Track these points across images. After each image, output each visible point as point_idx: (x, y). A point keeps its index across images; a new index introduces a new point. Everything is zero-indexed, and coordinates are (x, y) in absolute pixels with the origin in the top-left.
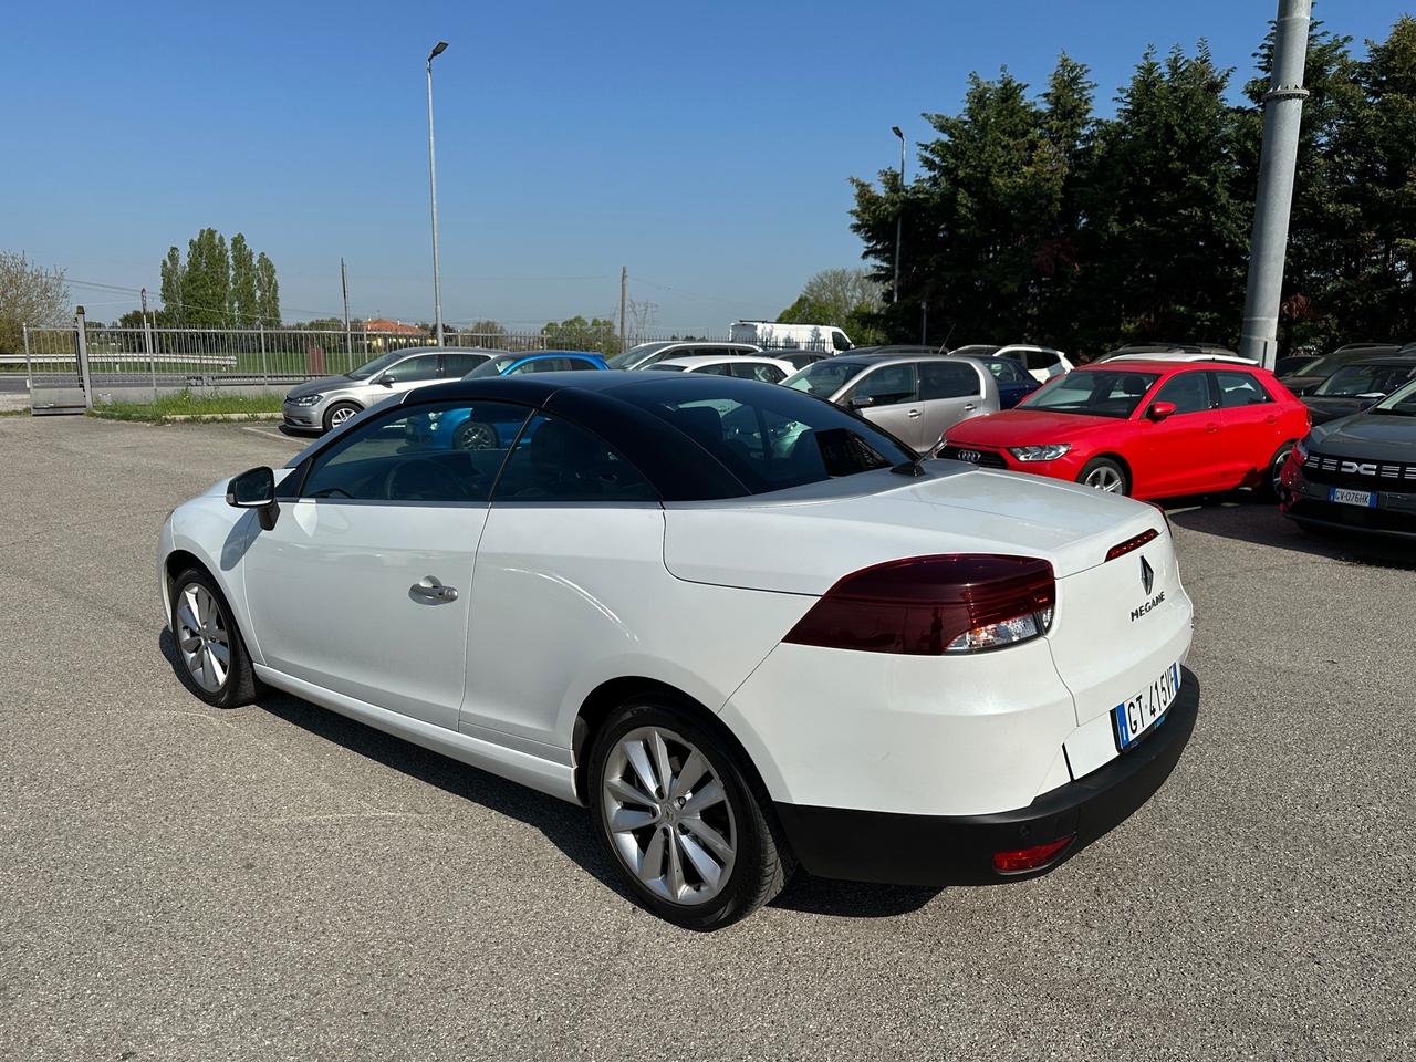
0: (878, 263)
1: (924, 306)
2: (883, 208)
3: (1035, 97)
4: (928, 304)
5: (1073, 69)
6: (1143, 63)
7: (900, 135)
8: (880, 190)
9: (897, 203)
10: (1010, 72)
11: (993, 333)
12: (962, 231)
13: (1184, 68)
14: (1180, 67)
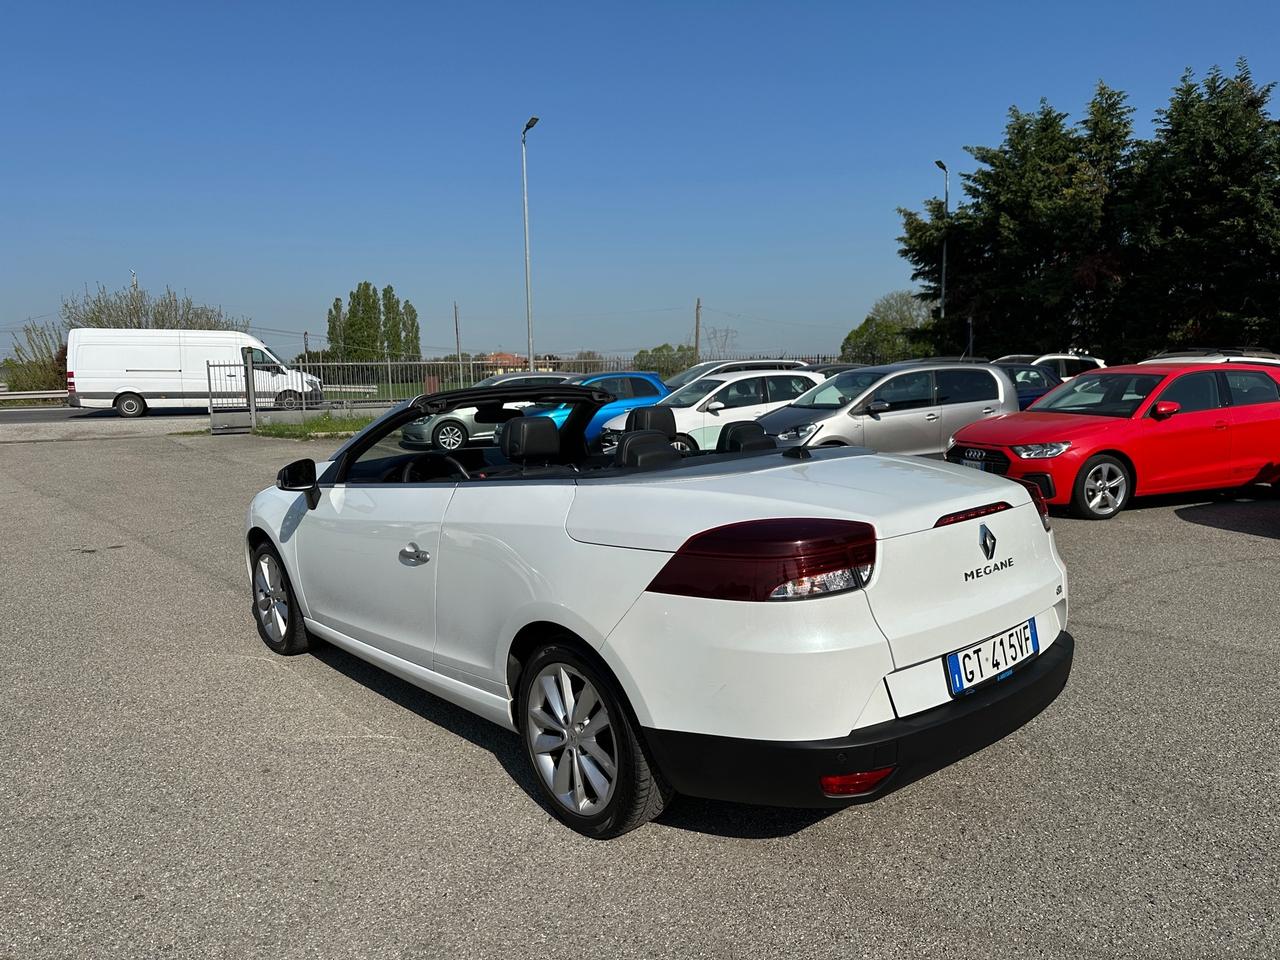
0: (927, 283)
1: (970, 321)
2: (928, 234)
3: (1075, 123)
4: (974, 318)
5: (1110, 97)
6: (1181, 85)
7: (944, 168)
8: (926, 218)
9: (941, 229)
10: (1049, 103)
11: (1038, 343)
12: (1005, 251)
13: (1222, 87)
14: (1219, 87)
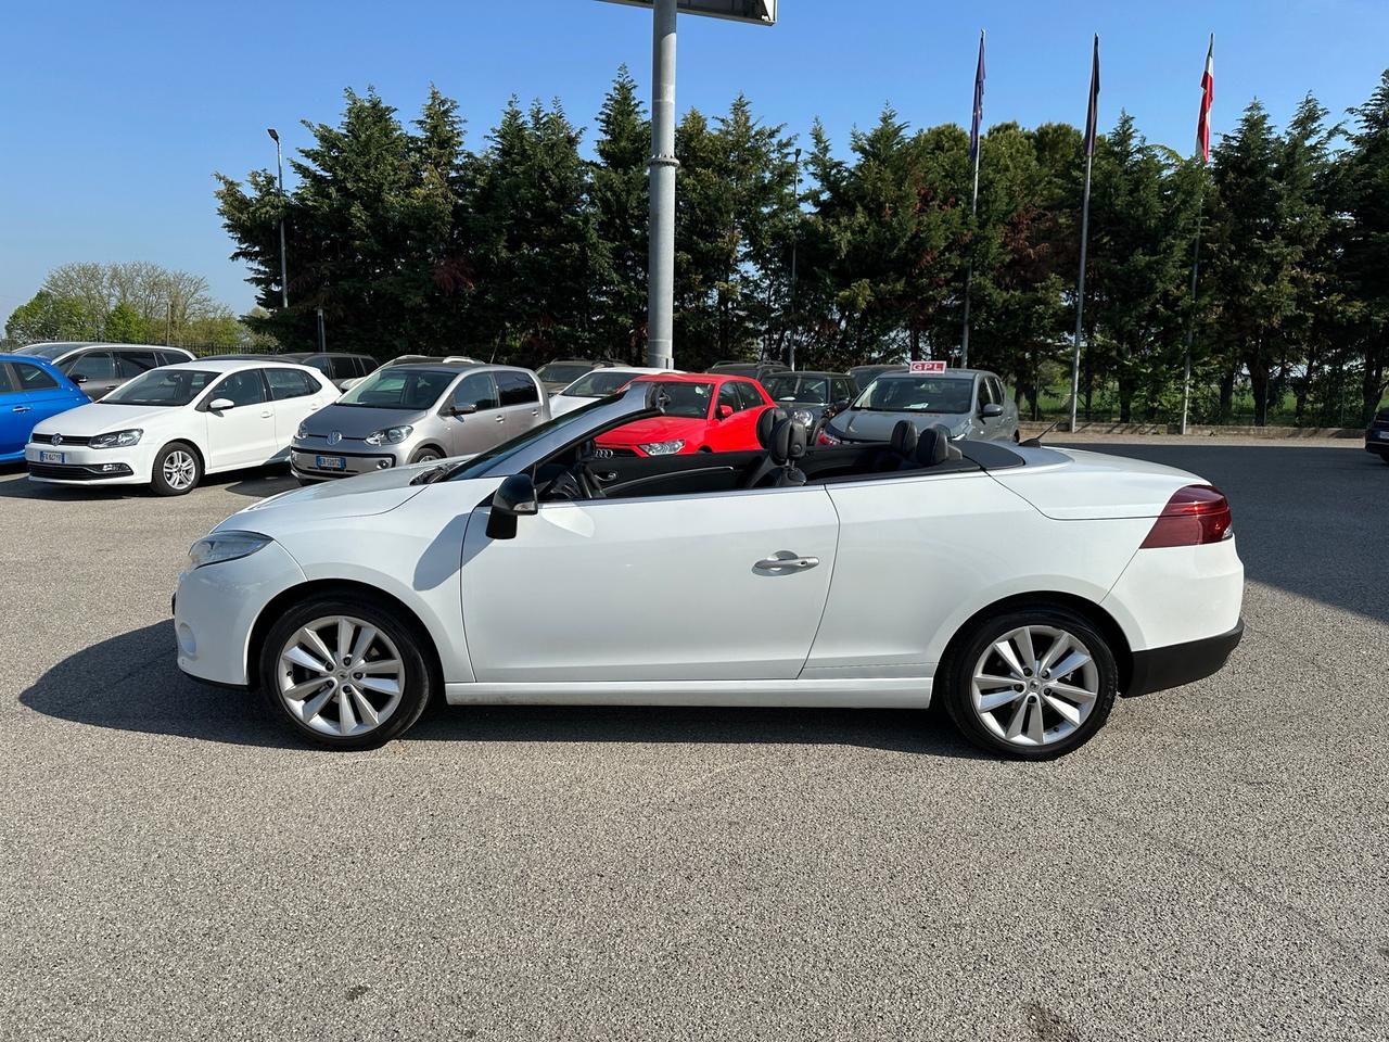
1: (320, 314)
2: (264, 210)
3: (408, 122)
4: (325, 311)
5: (443, 103)
6: (508, 109)
7: (276, 138)
8: (250, 193)
9: (278, 207)
10: (378, 94)
11: (396, 343)
12: (358, 242)
13: (545, 119)
14: (541, 119)
